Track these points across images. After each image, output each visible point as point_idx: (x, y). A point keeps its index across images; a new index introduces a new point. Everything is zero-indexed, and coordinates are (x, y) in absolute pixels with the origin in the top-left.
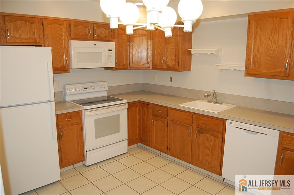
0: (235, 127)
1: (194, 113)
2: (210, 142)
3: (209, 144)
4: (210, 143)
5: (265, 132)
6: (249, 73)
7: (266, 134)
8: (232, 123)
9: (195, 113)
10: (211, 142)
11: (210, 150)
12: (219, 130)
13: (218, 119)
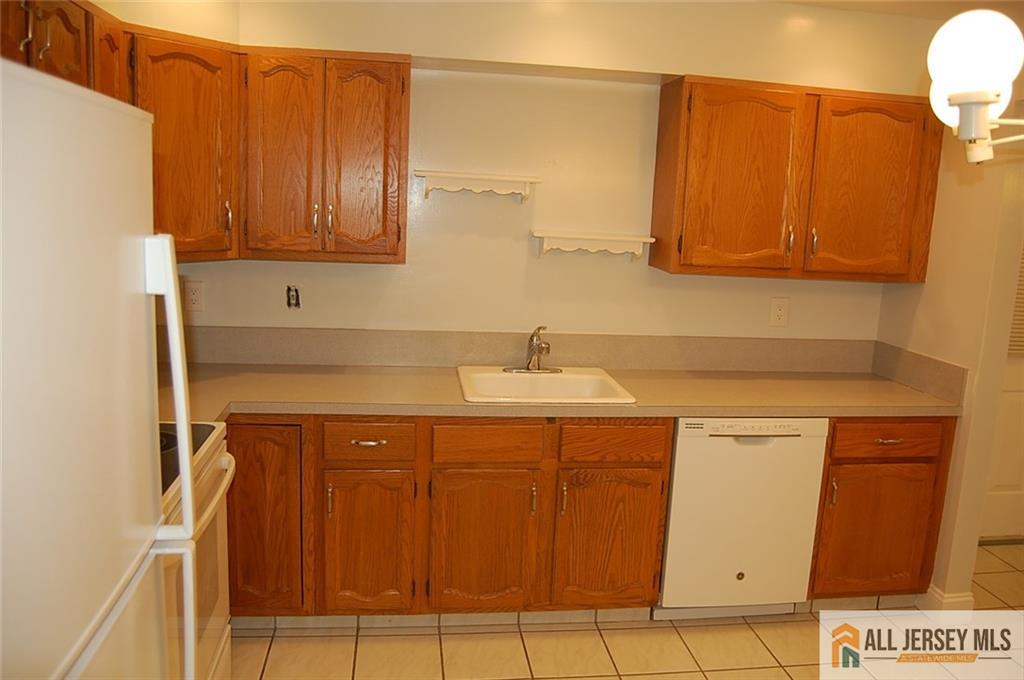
0: (711, 436)
1: (548, 419)
2: (617, 506)
3: (612, 513)
4: (615, 512)
5: (797, 429)
6: (688, 262)
7: (799, 436)
8: (700, 426)
9: (554, 418)
10: (621, 507)
11: (615, 534)
12: (653, 458)
13: (645, 422)
